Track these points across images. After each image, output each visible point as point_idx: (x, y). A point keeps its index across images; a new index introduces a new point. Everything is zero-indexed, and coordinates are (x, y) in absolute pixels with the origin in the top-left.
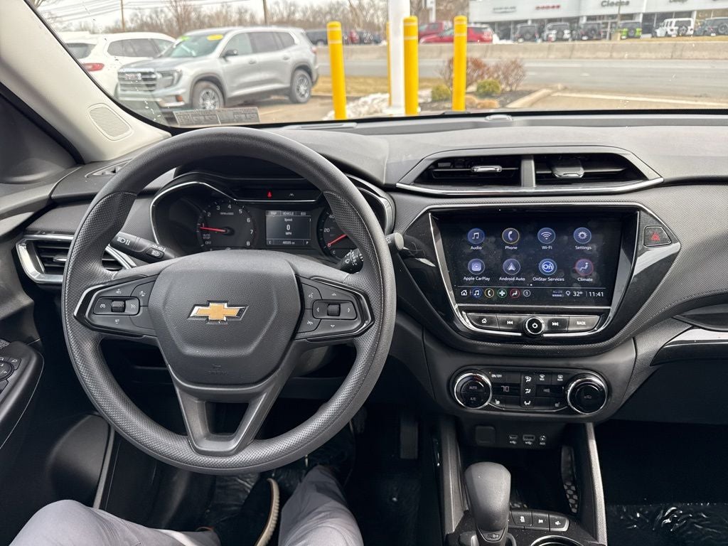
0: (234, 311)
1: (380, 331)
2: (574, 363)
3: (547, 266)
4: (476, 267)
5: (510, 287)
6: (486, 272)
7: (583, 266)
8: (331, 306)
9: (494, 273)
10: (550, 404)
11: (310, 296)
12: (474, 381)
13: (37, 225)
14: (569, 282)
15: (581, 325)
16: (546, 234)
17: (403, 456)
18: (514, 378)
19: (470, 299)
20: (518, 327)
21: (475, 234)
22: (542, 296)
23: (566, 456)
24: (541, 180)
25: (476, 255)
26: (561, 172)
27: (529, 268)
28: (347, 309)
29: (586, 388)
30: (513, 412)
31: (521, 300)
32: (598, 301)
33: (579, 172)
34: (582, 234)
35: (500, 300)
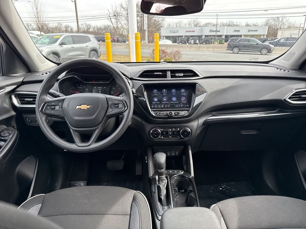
0: (89, 107)
1: (129, 111)
2: (182, 125)
3: (174, 99)
4: (156, 100)
5: (165, 104)
6: (159, 101)
7: (183, 99)
8: (116, 105)
9: (160, 101)
10: (176, 137)
11: (110, 103)
12: (156, 131)
13: (18, 89)
14: (180, 103)
15: (183, 113)
16: (174, 91)
17: (136, 174)
18: (166, 130)
19: (154, 108)
20: (167, 115)
21: (155, 91)
22: (173, 106)
23: (184, 158)
24: (172, 77)
25: (156, 96)
26: (177, 75)
27: (170, 99)
28: (121, 106)
29: (185, 131)
30: (166, 139)
31: (167, 108)
32: (187, 107)
33: (182, 75)
34: (183, 90)
35: (162, 108)
